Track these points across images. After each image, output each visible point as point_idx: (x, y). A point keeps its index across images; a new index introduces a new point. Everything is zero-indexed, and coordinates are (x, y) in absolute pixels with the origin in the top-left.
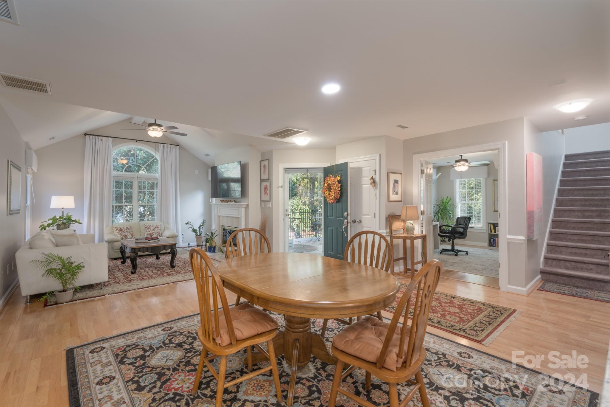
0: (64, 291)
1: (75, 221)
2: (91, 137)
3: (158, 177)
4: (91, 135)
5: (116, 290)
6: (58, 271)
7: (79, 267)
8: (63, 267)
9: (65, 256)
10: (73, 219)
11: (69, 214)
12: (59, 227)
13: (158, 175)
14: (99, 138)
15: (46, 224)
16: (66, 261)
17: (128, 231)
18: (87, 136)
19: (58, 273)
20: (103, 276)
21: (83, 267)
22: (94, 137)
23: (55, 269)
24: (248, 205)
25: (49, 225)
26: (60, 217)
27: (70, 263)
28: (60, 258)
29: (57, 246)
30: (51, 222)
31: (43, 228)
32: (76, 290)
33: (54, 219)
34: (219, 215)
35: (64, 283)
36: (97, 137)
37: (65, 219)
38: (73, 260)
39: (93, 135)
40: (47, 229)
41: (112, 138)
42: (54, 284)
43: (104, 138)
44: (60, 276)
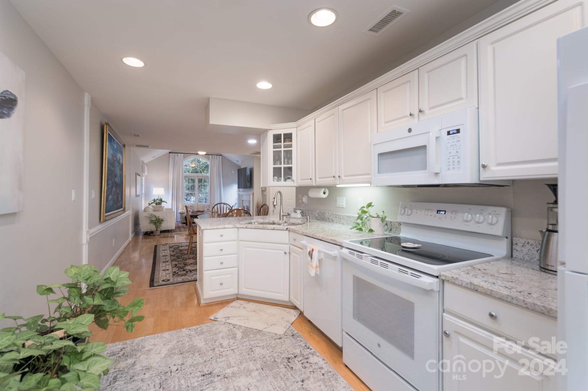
0: (157, 230)
1: (164, 201)
2: (173, 154)
3: (209, 176)
4: (172, 153)
5: (178, 233)
6: (154, 221)
7: (162, 220)
8: (156, 220)
9: (157, 216)
10: (163, 200)
11: (161, 198)
12: (157, 204)
13: (208, 175)
14: (177, 154)
15: (151, 203)
16: (158, 218)
17: (191, 208)
18: (171, 154)
19: (154, 223)
20: (173, 226)
21: (164, 221)
22: (174, 154)
23: (153, 221)
24: (253, 193)
25: (152, 203)
26: (157, 199)
27: (159, 219)
28: (155, 216)
29: (154, 211)
30: (153, 201)
31: (150, 204)
32: (162, 232)
33: (154, 200)
34: (243, 199)
35: (157, 227)
36: (175, 154)
37: (159, 200)
38: (160, 218)
39: (174, 153)
40: (151, 205)
41: (183, 154)
42: (153, 228)
43: (179, 154)
44: (155, 224)
